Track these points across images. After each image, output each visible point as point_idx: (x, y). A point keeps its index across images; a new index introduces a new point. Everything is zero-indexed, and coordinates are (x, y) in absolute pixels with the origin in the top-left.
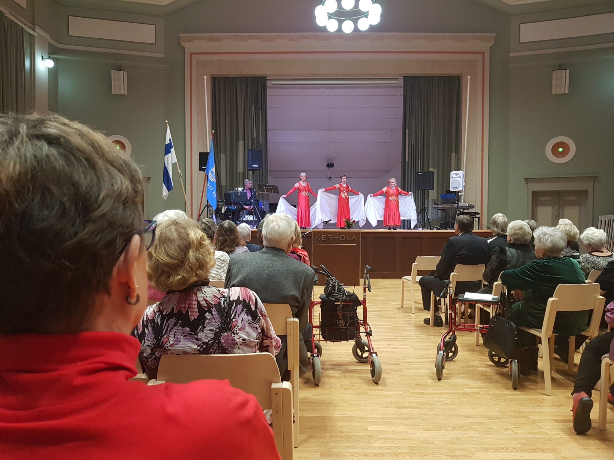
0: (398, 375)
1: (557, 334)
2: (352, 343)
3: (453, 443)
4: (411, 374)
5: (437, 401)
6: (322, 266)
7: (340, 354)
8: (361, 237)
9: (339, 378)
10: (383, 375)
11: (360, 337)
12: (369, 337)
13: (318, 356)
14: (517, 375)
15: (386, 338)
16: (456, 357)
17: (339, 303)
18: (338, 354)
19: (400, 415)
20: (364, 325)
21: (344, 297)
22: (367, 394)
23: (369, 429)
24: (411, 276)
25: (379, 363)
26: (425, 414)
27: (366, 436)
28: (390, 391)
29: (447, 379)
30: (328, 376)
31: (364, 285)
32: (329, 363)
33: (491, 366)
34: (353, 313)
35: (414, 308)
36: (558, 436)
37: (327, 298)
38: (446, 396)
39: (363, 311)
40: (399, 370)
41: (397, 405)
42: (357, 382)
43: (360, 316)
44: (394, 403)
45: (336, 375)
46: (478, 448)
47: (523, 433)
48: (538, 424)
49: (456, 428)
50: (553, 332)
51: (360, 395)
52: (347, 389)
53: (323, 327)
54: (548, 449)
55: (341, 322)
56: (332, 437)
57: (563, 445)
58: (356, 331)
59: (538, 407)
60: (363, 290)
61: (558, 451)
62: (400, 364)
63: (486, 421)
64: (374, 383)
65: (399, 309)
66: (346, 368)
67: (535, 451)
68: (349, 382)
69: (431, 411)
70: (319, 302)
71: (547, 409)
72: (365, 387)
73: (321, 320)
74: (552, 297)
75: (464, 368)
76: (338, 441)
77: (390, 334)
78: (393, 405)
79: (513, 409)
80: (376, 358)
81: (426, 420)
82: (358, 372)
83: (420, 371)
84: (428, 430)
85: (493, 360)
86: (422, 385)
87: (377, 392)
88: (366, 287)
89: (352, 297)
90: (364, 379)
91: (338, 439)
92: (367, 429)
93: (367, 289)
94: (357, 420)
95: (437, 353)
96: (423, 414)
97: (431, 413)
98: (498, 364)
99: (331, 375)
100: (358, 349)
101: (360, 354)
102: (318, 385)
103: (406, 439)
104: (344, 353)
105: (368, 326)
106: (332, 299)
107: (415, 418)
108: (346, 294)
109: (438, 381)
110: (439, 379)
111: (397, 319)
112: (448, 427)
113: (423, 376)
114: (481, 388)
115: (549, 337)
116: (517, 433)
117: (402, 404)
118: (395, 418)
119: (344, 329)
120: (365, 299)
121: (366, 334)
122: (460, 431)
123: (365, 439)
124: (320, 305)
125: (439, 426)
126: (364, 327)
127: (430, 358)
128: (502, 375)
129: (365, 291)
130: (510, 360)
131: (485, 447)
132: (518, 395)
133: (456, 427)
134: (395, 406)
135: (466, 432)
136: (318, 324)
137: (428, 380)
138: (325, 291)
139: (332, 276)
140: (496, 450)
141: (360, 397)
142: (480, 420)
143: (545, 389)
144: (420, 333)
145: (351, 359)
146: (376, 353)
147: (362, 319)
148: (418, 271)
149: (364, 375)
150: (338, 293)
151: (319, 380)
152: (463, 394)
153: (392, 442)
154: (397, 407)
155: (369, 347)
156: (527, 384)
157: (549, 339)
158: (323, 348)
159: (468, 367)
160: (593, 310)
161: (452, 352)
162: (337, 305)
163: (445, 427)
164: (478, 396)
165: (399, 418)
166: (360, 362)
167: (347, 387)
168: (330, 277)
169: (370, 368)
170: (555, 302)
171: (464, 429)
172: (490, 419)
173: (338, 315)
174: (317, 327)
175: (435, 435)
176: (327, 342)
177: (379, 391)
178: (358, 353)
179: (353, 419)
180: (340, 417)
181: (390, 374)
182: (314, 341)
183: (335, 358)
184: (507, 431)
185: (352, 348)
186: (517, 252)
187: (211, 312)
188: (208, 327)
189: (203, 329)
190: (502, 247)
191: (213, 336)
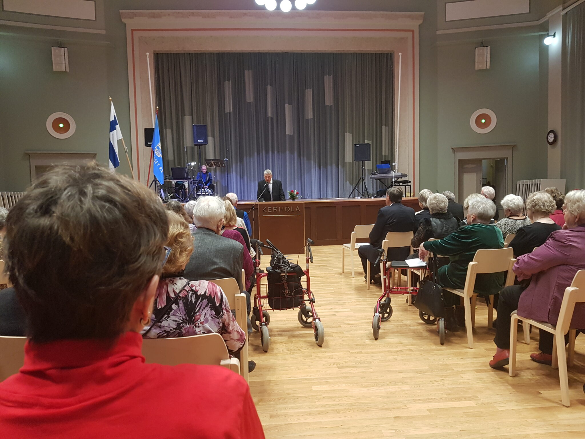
0: (340, 337)
1: (478, 293)
2: (297, 310)
3: (388, 397)
4: (351, 335)
5: (374, 359)
6: (268, 240)
7: (287, 321)
8: (305, 207)
9: (286, 343)
10: (325, 338)
11: (305, 304)
12: (313, 304)
13: (266, 325)
14: (444, 332)
15: (328, 303)
16: (391, 317)
17: (285, 274)
18: (285, 321)
19: (341, 374)
20: (308, 293)
21: (289, 268)
22: (312, 357)
23: (313, 390)
24: (350, 243)
25: (321, 328)
26: (363, 372)
27: (311, 396)
28: (333, 353)
29: (383, 338)
30: (275, 342)
31: (307, 257)
32: (277, 330)
33: (422, 324)
34: (297, 283)
35: (353, 272)
36: (477, 385)
37: (272, 270)
38: (382, 354)
39: (306, 281)
40: (340, 332)
41: (338, 365)
42: (303, 346)
43: (304, 285)
44: (336, 364)
45: (284, 340)
46: (409, 400)
47: (448, 384)
48: (461, 375)
50: (474, 292)
51: (305, 358)
52: (294, 353)
53: (270, 296)
54: (470, 397)
55: (287, 291)
56: (280, 400)
57: (482, 392)
58: (301, 299)
59: (462, 359)
61: (478, 398)
62: (341, 327)
63: (417, 375)
64: (318, 346)
65: (341, 274)
66: (293, 333)
67: (458, 399)
68: (295, 347)
69: (369, 369)
70: (266, 274)
71: (469, 361)
72: (309, 350)
73: (268, 291)
74: (472, 261)
75: (398, 327)
76: (286, 402)
77: (332, 299)
78: (335, 366)
79: (440, 363)
80: (319, 323)
81: (364, 378)
82: (303, 336)
83: (359, 332)
84: (366, 386)
85: (423, 319)
86: (361, 345)
87: (321, 355)
88: (309, 259)
89: (296, 268)
90: (309, 343)
91: (285, 401)
92: (312, 390)
93: (310, 260)
94: (303, 382)
95: (374, 315)
96: (361, 372)
97: (369, 370)
98: (428, 322)
99: (279, 341)
100: (303, 315)
101: (305, 319)
102: (266, 352)
103: (347, 396)
104: (290, 319)
105: (311, 294)
106: (278, 271)
107: (355, 376)
108: (291, 266)
109: (375, 340)
110: (376, 339)
111: (339, 284)
112: (384, 382)
113: (362, 336)
114: (412, 345)
115: (471, 297)
116: (443, 384)
117: (343, 364)
118: (336, 378)
119: (290, 298)
120: (308, 270)
121: (309, 301)
122: (394, 385)
123: (309, 399)
124: (266, 277)
125: (375, 382)
126: (308, 295)
127: (368, 320)
128: (432, 331)
129: (307, 262)
130: (438, 319)
131: (416, 399)
132: (445, 350)
133: (390, 383)
135: (399, 386)
136: (265, 295)
137: (367, 341)
138: (271, 263)
139: (277, 250)
140: (424, 401)
141: (305, 360)
142: (411, 375)
143: (467, 343)
144: (358, 297)
145: (296, 325)
146: (319, 319)
147: (306, 288)
148: (357, 239)
149: (309, 339)
150: (283, 265)
151: (267, 347)
152: (397, 352)
153: (334, 400)
154: (339, 368)
155: (312, 313)
156: (452, 339)
157: (470, 298)
158: (270, 315)
159: (401, 326)
160: (507, 271)
161: (387, 313)
162: (283, 276)
163: (381, 382)
164: (410, 353)
165: (341, 377)
166: (305, 327)
167: (293, 351)
168: (275, 251)
169: (314, 332)
170: (475, 266)
171: (397, 383)
172: (420, 373)
173: (284, 286)
174: (264, 297)
175: (372, 391)
176: (275, 310)
177: (322, 353)
178: (304, 319)
179: (299, 381)
180: (287, 380)
181: (333, 336)
182: (262, 310)
183: (282, 324)
184: (435, 383)
185: (297, 315)
186: (441, 221)
187: (177, 304)
188: (172, 318)
189: (167, 318)
190: (427, 219)
191: (175, 327)
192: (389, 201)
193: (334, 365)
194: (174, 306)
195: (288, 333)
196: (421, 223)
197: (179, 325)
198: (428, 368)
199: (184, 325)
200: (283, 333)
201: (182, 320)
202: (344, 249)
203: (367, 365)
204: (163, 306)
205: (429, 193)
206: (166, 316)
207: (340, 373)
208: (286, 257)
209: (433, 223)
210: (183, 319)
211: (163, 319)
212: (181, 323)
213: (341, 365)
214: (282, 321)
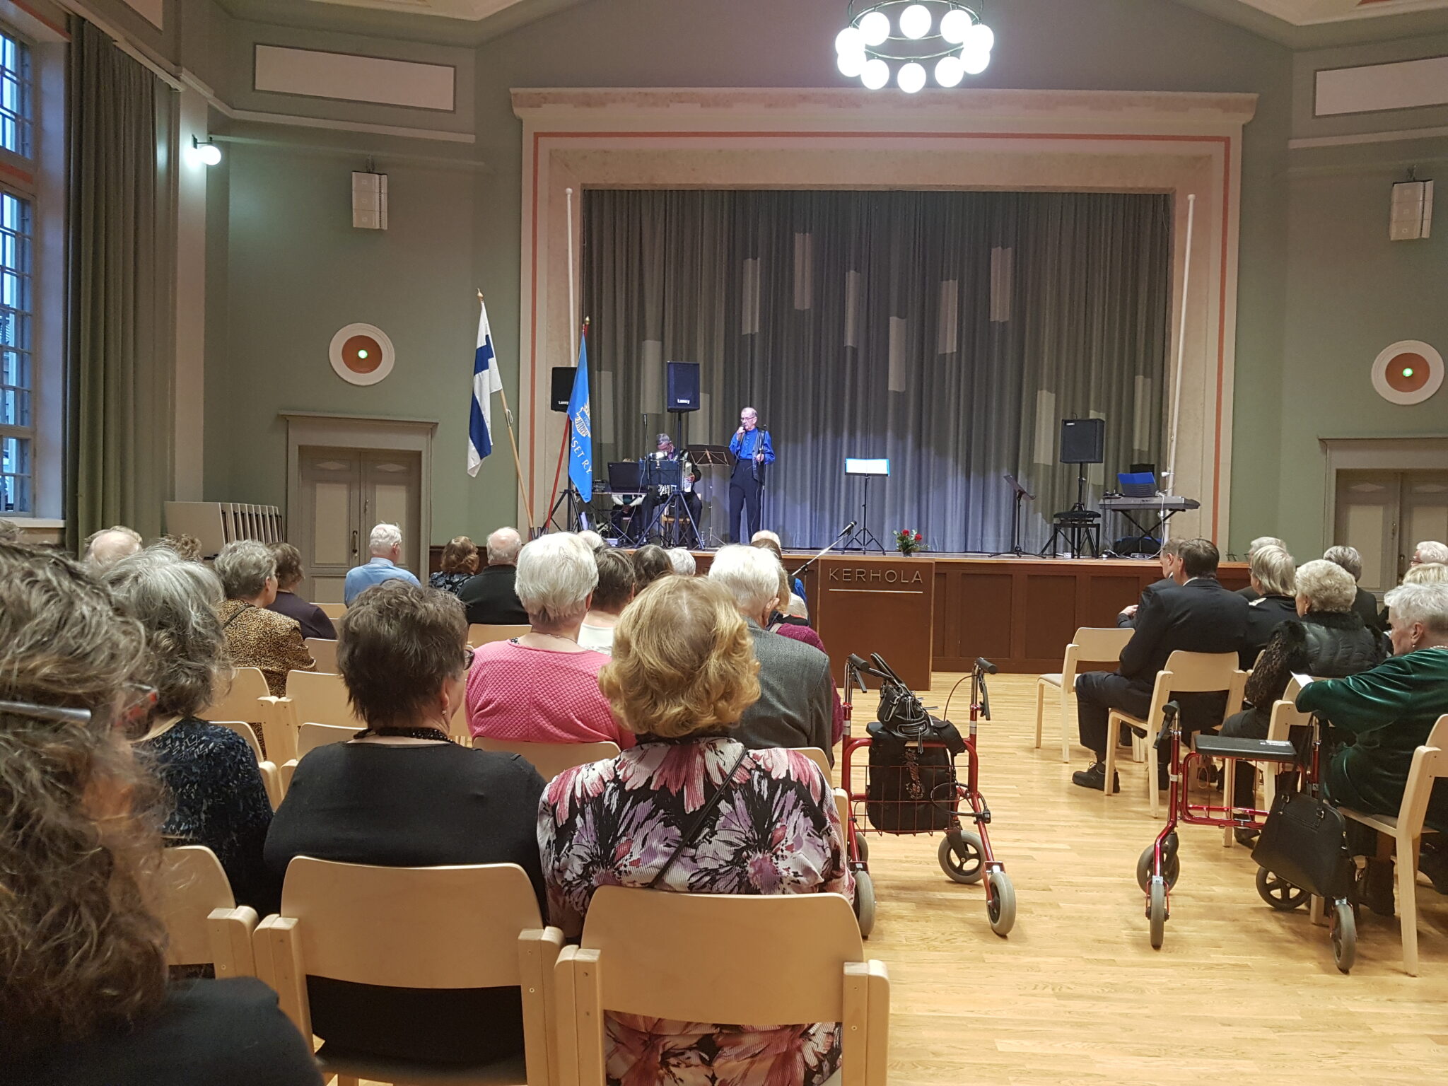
0: (1051, 916)
1: (1435, 829)
2: (940, 836)
4: (1080, 914)
5: (1148, 983)
6: (877, 656)
7: (907, 862)
8: (934, 574)
9: (912, 921)
10: (1018, 917)
11: (959, 824)
12: (984, 827)
13: (862, 868)
15: (1009, 824)
17: (916, 745)
18: (901, 861)
19: (1068, 1015)
20: (971, 797)
21: (928, 731)
22: (984, 961)
24: (1061, 672)
25: (1008, 889)
26: (1126, 1015)
27: (997, 1065)
28: (1036, 956)
31: (972, 703)
32: (884, 883)
34: (942, 768)
35: (1068, 750)
37: (885, 733)
38: (1170, 971)
39: (967, 764)
40: (1051, 904)
41: (1057, 990)
42: (957, 932)
43: (962, 777)
44: (1050, 986)
45: (904, 913)
47: (1362, 1068)
48: (1395, 1046)
49: (1202, 1051)
51: (967, 965)
52: (936, 949)
53: (872, 797)
55: (916, 788)
56: (916, 1067)
58: (952, 810)
59: (1390, 1003)
60: (969, 717)
62: (1050, 890)
63: (1272, 1036)
64: (997, 936)
65: (1032, 750)
66: (926, 895)
68: (939, 932)
69: (1139, 1008)
70: (866, 741)
71: (1412, 1010)
72: (976, 945)
73: (868, 783)
74: (1424, 743)
75: (1205, 902)
76: (933, 1075)
78: (1049, 990)
79: (1330, 1007)
80: (1003, 876)
81: (1131, 1030)
82: (955, 906)
83: (1099, 907)
84: (1139, 1054)
86: (1109, 943)
87: (1007, 958)
88: (977, 709)
89: (945, 732)
90: (972, 924)
91: (931, 1072)
92: (997, 1049)
93: (979, 713)
94: (969, 1026)
96: (1120, 1014)
97: (1140, 1011)
99: (893, 912)
100: (952, 851)
101: (956, 862)
103: (1090, 1075)
104: (916, 857)
105: (980, 800)
106: (899, 734)
107: (1103, 1024)
108: (932, 724)
111: (1028, 777)
112: (1183, 1047)
113: (1110, 920)
115: (1416, 837)
116: (1348, 1066)
117: (1069, 988)
119: (922, 806)
120: (973, 737)
121: (975, 819)
122: (1215, 1058)
123: (993, 1072)
124: (868, 747)
125: (1161, 1045)
126: (970, 800)
127: (1119, 876)
129: (973, 717)
133: (1202, 1049)
134: (1051, 992)
135: (1228, 1061)
136: (863, 791)
138: (882, 713)
139: (900, 682)
141: (969, 968)
142: (1257, 1033)
143: (1402, 960)
144: (1087, 813)
145: (933, 875)
146: (1001, 865)
147: (966, 783)
148: (1079, 663)
149: (971, 915)
150: (914, 722)
151: (871, 924)
152: (1210, 967)
153: (1059, 1082)
154: (1059, 997)
155: (981, 848)
157: (1415, 840)
158: (868, 844)
162: (912, 748)
163: (1177, 1047)
164: (1245, 973)
165: (1067, 1023)
166: (957, 882)
167: (933, 943)
168: (894, 683)
169: (985, 898)
170: (1432, 756)
171: (1221, 1054)
172: (1279, 1032)
173: (909, 773)
174: (859, 798)
175: (1158, 1066)
176: (883, 833)
177: (1010, 954)
178: (953, 861)
179: (959, 1022)
180: (929, 1017)
181: (1032, 913)
182: (855, 831)
183: (895, 870)
184: (1324, 1060)
185: (937, 849)
186: (1330, 633)
187: (731, 801)
188: (722, 835)
189: (711, 837)
190: (1294, 623)
191: (730, 858)
192: (1182, 571)
193: (1046, 990)
194: (724, 806)
195: (914, 895)
196: (1277, 631)
197: (738, 853)
198: (1300, 1018)
199: (750, 853)
200: (903, 894)
201: (744, 842)
202: (1042, 686)
203: (1132, 996)
204: (697, 809)
205: (1281, 554)
206: (707, 830)
207: (1065, 1012)
208: (920, 701)
209: (1310, 636)
210: (746, 838)
211: (700, 838)
212: (743, 849)
213: (1064, 990)
214: (895, 861)
